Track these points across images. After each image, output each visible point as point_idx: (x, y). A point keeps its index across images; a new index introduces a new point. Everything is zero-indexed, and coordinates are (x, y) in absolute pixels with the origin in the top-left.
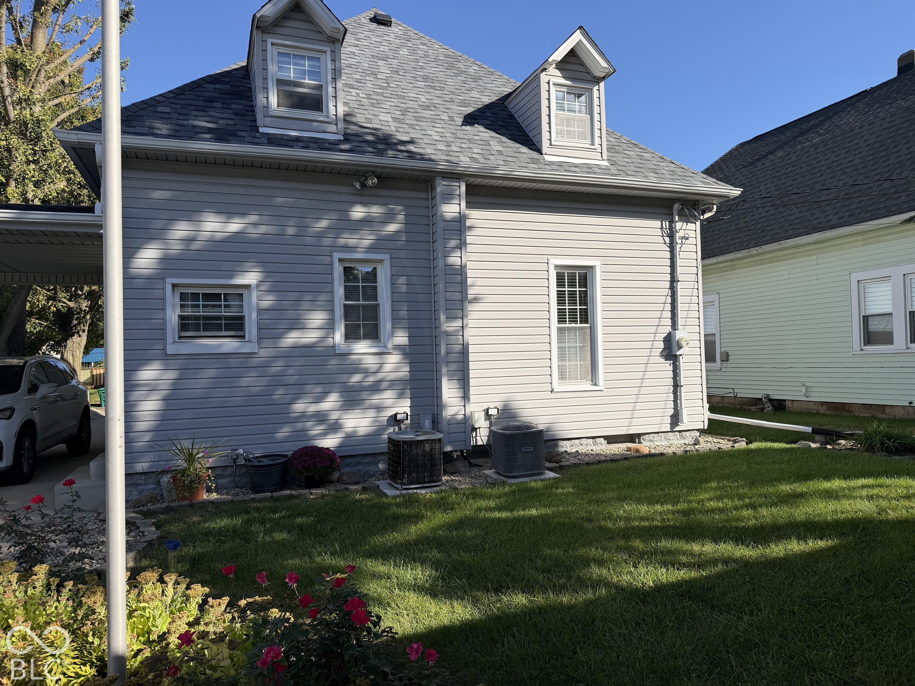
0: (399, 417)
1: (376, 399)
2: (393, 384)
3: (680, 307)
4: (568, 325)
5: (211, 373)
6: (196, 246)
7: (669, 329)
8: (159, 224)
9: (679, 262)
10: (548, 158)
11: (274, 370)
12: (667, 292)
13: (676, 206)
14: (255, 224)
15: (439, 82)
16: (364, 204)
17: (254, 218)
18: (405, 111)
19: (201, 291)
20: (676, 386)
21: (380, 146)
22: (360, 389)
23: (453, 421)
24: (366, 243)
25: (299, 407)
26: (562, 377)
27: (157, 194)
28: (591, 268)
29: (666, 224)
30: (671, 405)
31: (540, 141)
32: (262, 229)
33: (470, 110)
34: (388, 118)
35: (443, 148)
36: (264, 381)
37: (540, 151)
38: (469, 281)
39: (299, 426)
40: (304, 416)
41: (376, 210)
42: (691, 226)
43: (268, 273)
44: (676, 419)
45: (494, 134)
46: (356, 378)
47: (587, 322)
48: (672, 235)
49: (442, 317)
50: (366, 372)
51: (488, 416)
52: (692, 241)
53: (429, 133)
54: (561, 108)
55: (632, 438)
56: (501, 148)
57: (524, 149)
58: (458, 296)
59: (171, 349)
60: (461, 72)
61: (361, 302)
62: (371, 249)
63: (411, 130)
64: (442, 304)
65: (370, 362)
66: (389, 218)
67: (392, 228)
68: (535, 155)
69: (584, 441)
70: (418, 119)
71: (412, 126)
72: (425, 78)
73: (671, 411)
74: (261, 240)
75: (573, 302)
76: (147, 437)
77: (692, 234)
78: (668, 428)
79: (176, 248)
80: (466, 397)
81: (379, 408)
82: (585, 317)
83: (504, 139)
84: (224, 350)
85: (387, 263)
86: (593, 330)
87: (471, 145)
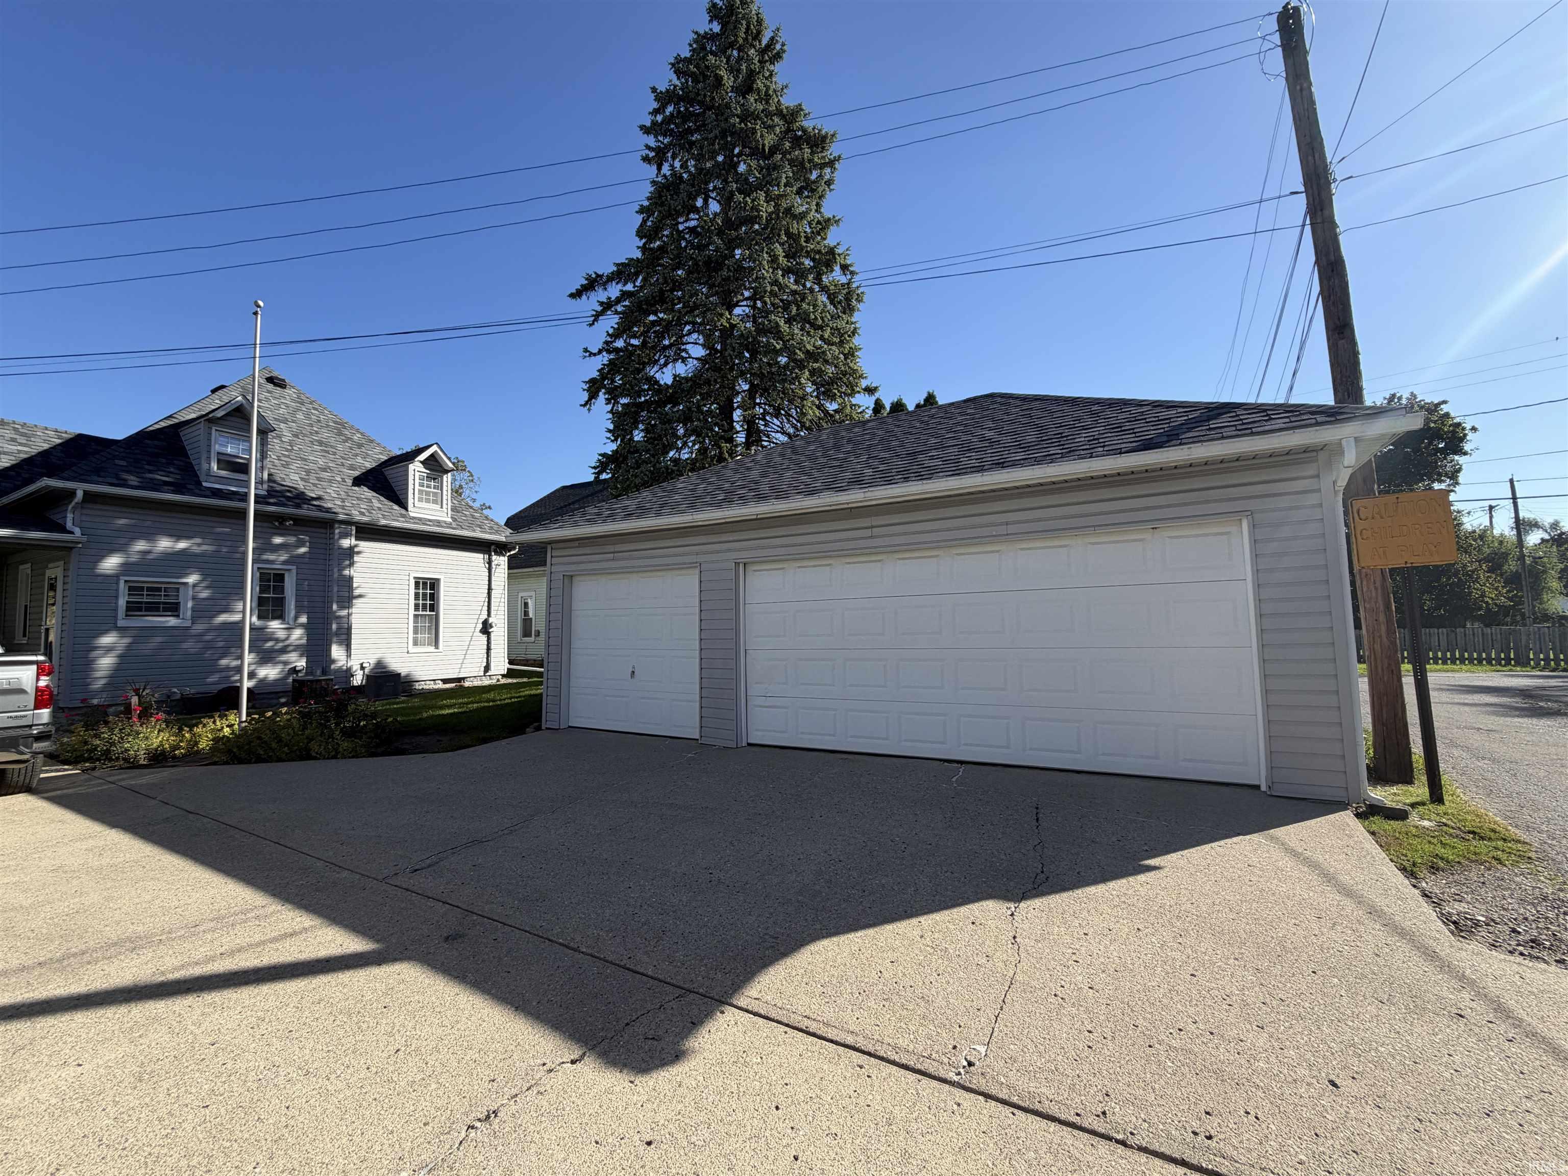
0: (297, 669)
1: (284, 658)
2: (297, 648)
3: (493, 604)
4: (421, 613)
5: (159, 639)
6: (150, 557)
7: (484, 616)
8: (122, 541)
9: (493, 578)
10: (412, 514)
11: (207, 638)
12: (486, 595)
13: (493, 547)
14: (199, 545)
15: (332, 447)
16: (281, 535)
17: (198, 540)
18: (308, 472)
19: (146, 585)
20: (489, 649)
21: (297, 501)
22: (272, 651)
23: (339, 670)
24: (283, 558)
25: (224, 662)
26: (415, 643)
27: (122, 521)
28: (438, 580)
29: (487, 556)
30: (485, 660)
31: (407, 503)
32: (205, 547)
33: (357, 473)
34: (296, 477)
35: (339, 503)
36: (200, 645)
37: (406, 509)
38: (355, 585)
39: (223, 674)
40: (228, 668)
41: (292, 540)
42: (502, 558)
43: (205, 577)
44: (487, 668)
45: (375, 494)
46: (269, 644)
47: (433, 611)
48: (490, 563)
49: (335, 607)
50: (277, 640)
51: (362, 668)
52: (502, 567)
53: (328, 491)
54: (421, 485)
55: (459, 680)
56: (380, 506)
57: (396, 507)
58: (347, 594)
59: (121, 623)
60: (348, 439)
61: (271, 595)
62: (285, 563)
63: (315, 488)
64: (335, 599)
65: (281, 634)
66: (301, 544)
67: (303, 550)
68: (403, 511)
69: (428, 682)
70: (319, 479)
71: (315, 485)
72: (321, 443)
73: (485, 664)
74: (203, 555)
75: (424, 599)
76: (103, 682)
77: (502, 563)
78: (482, 674)
79: (134, 559)
80: (349, 655)
81: (285, 663)
82: (432, 608)
83: (382, 498)
84: (170, 624)
85: (294, 572)
86: (437, 617)
87: (359, 502)
